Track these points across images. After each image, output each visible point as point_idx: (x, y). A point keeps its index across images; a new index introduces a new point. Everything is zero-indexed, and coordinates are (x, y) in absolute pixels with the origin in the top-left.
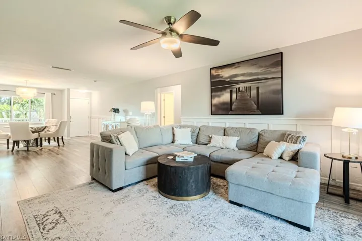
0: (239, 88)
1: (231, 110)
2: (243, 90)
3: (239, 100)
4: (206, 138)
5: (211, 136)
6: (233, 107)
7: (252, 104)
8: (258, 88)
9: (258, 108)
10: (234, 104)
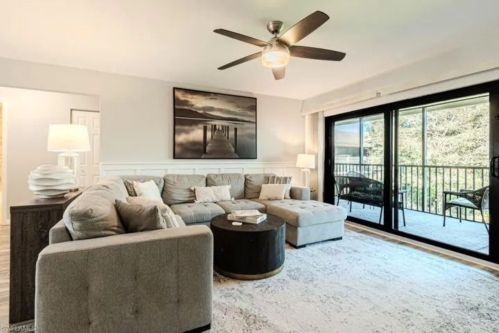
0: (215, 126)
1: (205, 152)
2: (221, 129)
3: (216, 140)
4: (184, 193)
5: (193, 188)
6: (208, 148)
7: (229, 147)
8: (236, 129)
9: (236, 152)
10: (209, 145)
